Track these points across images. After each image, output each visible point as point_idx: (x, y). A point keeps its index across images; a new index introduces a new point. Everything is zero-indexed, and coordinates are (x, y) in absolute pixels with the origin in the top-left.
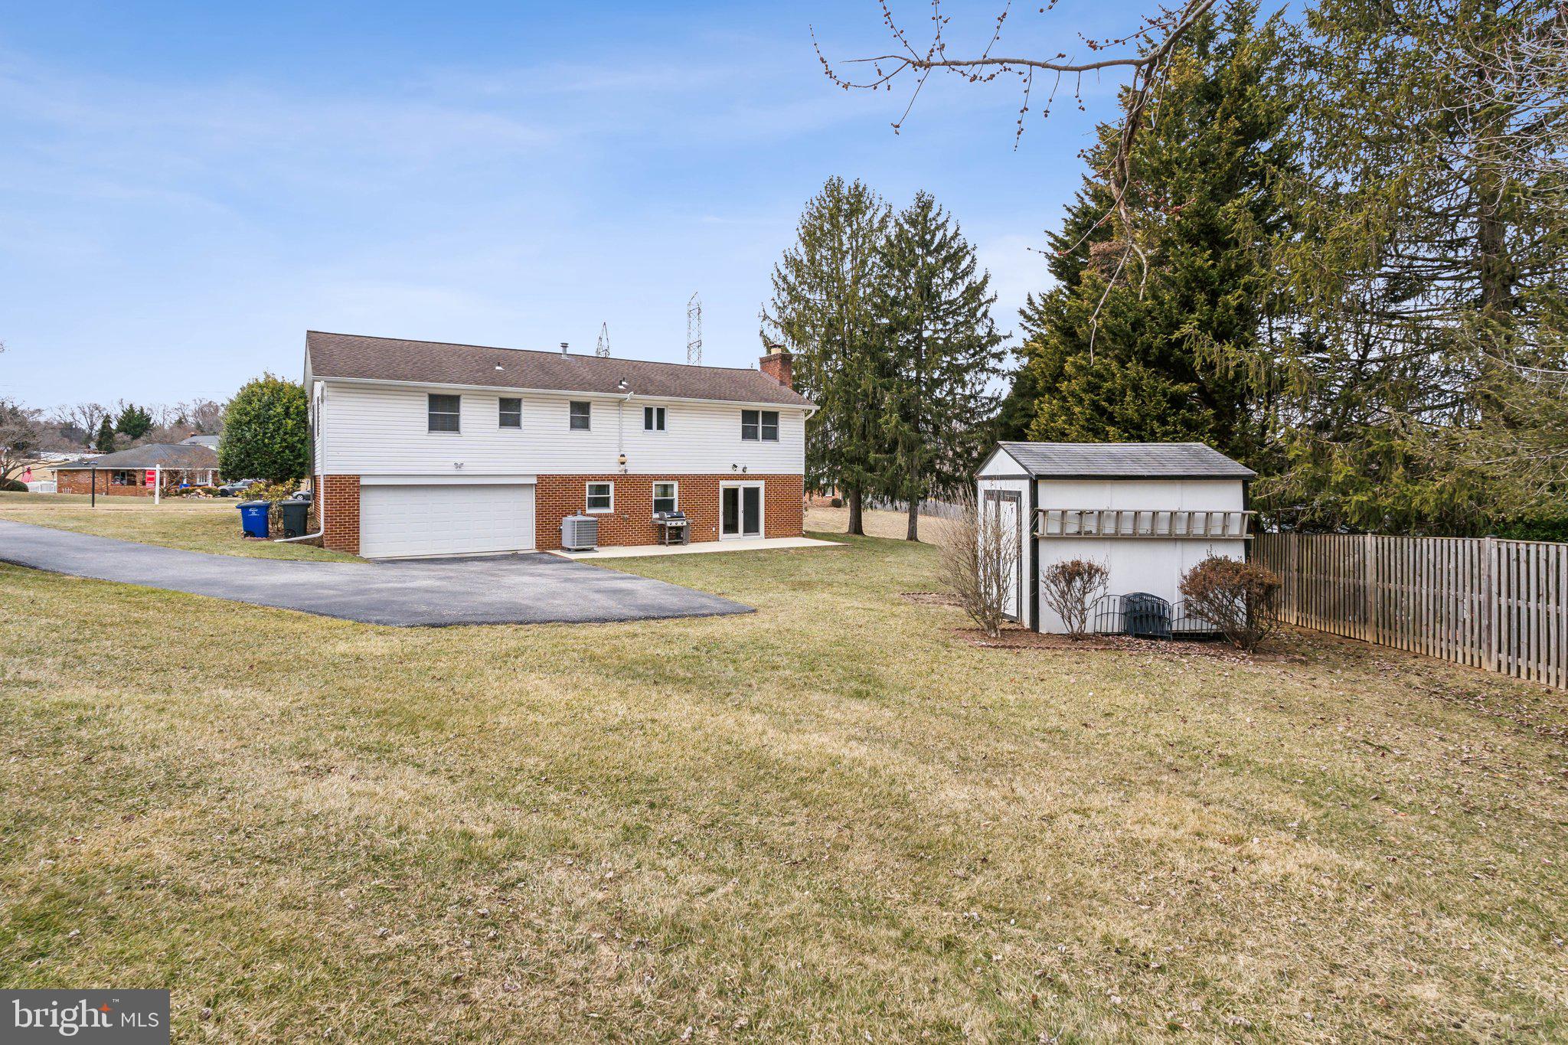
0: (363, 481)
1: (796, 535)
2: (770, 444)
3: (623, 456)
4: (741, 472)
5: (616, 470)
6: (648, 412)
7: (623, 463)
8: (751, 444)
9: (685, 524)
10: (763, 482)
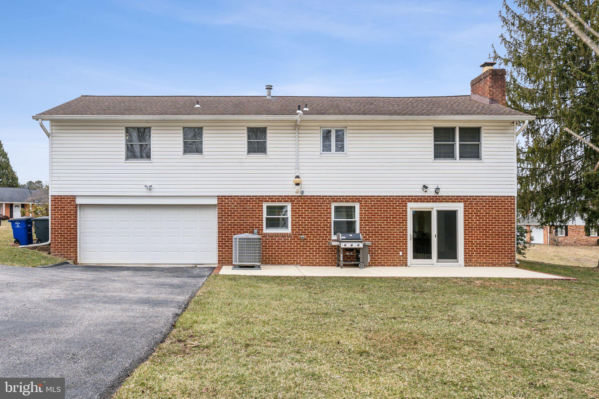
0: (79, 201)
1: (506, 265)
2: (470, 164)
3: (298, 177)
4: (434, 194)
5: (292, 191)
6: (327, 135)
7: (298, 184)
8: (445, 164)
9: (361, 245)
10: (462, 205)
